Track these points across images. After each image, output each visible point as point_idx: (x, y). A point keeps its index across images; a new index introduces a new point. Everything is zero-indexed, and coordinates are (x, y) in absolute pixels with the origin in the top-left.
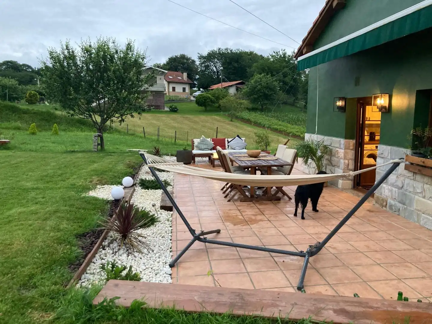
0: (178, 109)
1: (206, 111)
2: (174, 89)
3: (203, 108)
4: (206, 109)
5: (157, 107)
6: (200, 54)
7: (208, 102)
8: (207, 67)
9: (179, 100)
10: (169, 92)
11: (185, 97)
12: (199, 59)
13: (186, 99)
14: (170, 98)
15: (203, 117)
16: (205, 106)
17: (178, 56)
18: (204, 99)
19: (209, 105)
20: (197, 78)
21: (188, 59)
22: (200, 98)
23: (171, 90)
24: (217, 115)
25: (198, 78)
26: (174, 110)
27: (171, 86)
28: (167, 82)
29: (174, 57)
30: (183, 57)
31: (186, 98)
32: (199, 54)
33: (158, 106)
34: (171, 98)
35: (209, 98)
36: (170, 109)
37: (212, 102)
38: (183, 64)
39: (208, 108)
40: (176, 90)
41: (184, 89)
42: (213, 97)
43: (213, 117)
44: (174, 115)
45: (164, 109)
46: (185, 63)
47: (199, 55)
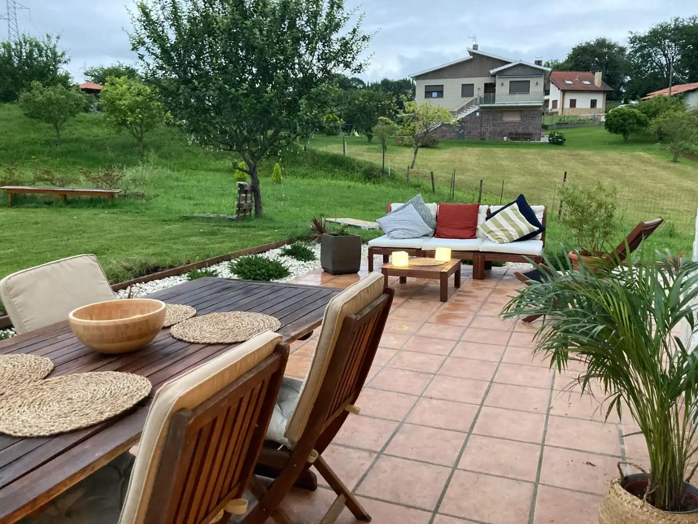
0: (565, 140)
1: (626, 142)
2: (573, 103)
3: (620, 136)
4: (626, 139)
5: (526, 136)
6: (634, 32)
7: (630, 124)
8: (646, 57)
9: (578, 123)
10: (563, 109)
11: (590, 118)
12: (631, 43)
13: (591, 121)
14: (560, 120)
15: (613, 154)
16: (624, 132)
17: (592, 43)
18: (623, 119)
19: (632, 130)
20: (626, 80)
21: (610, 47)
22: (615, 116)
23: (567, 105)
24: (645, 151)
25: (629, 82)
26: (557, 142)
27: (569, 97)
28: (562, 90)
29: (583, 45)
30: (601, 43)
31: (592, 119)
32: (632, 33)
33: (528, 134)
34: (563, 120)
35: (635, 116)
36: (549, 140)
37: (642, 123)
38: (601, 56)
39: (630, 137)
40: (578, 105)
41: (593, 103)
42: (644, 113)
43: (637, 153)
44: (554, 151)
45: (540, 140)
46: (606, 53)
47: (632, 36)
